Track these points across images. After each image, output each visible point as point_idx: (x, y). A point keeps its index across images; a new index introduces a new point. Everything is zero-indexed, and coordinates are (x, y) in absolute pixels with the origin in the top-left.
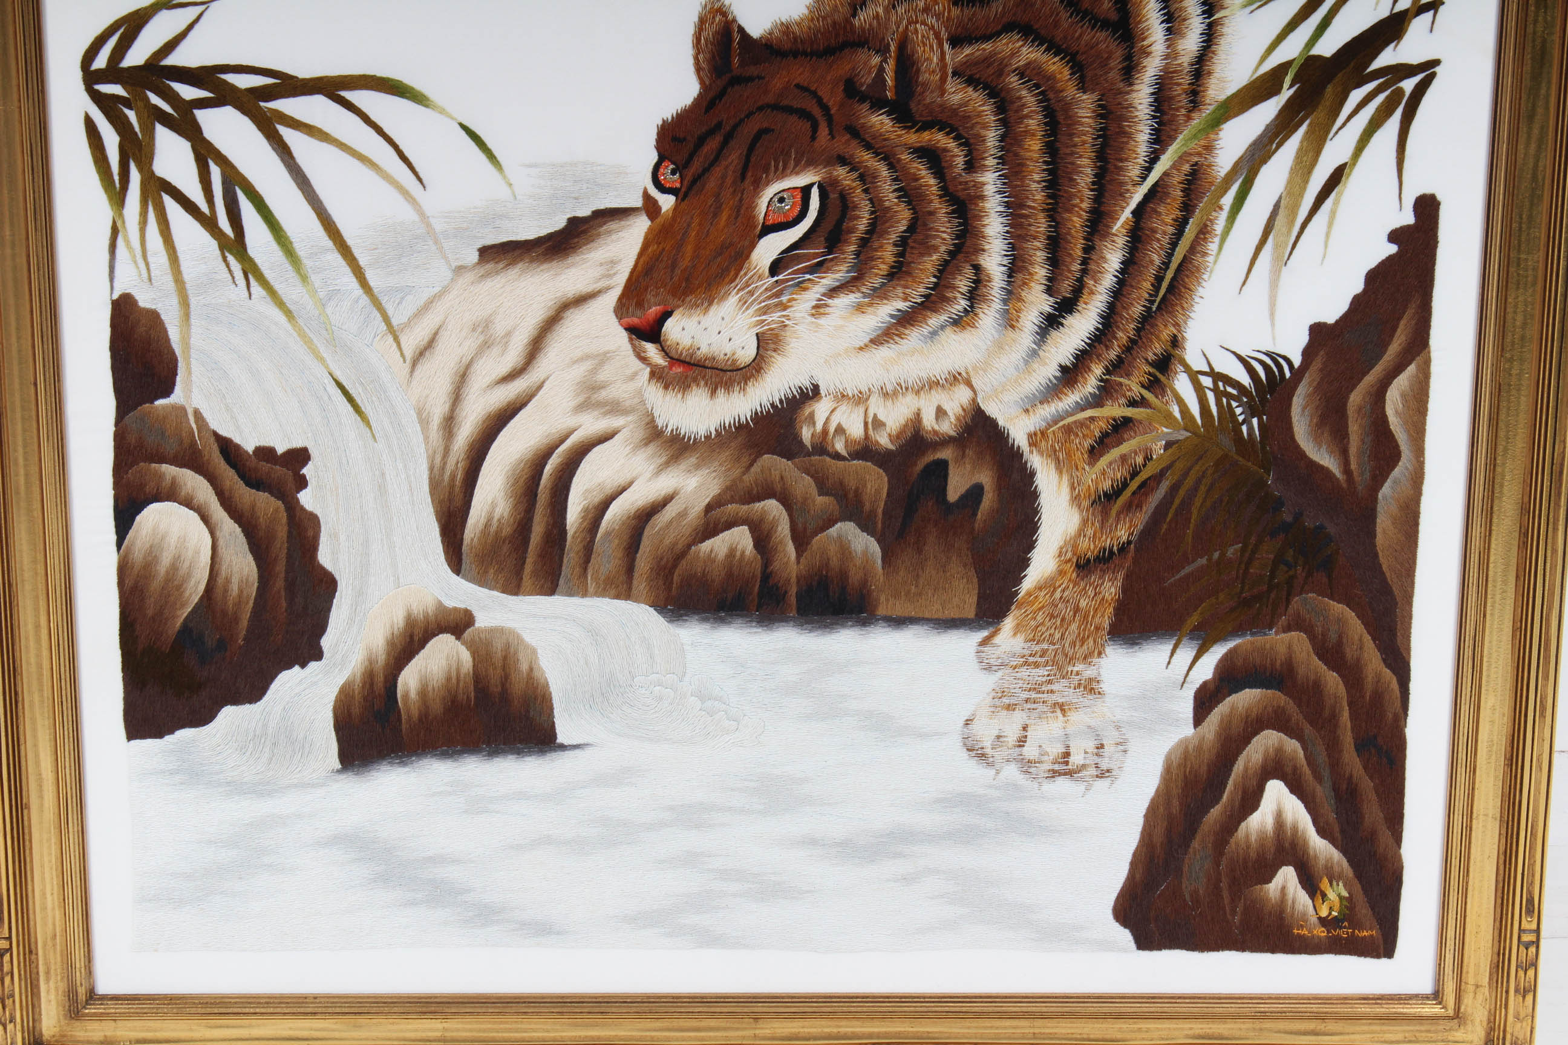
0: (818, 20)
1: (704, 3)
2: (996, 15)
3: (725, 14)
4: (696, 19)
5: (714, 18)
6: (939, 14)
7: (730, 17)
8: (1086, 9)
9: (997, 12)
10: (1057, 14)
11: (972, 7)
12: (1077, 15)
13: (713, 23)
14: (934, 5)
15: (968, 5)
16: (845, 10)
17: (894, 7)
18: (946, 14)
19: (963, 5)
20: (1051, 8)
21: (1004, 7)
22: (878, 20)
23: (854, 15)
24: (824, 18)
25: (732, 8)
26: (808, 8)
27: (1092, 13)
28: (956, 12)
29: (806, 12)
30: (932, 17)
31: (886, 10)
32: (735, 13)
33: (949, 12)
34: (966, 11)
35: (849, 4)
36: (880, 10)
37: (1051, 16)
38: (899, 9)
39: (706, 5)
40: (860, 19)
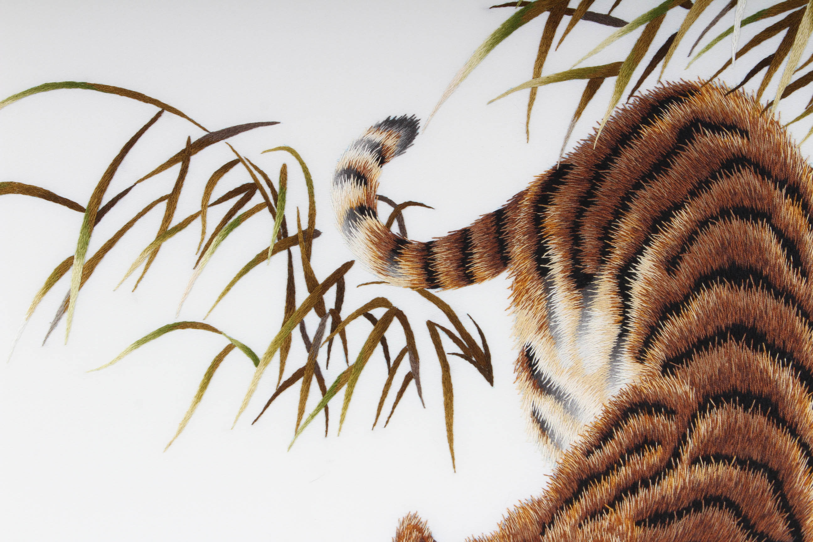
0: (509, 537)
1: (401, 520)
2: (676, 536)
3: (421, 530)
4: (394, 535)
5: (410, 533)
6: (623, 534)
7: (426, 534)
8: (762, 532)
9: (677, 532)
10: (735, 536)
11: (654, 527)
12: (753, 538)
13: (409, 539)
14: (618, 525)
15: (650, 526)
16: (534, 529)
17: (580, 526)
18: (629, 534)
19: (645, 525)
20: (729, 530)
21: (684, 529)
22: (565, 538)
23: (543, 533)
24: (515, 536)
25: (428, 525)
26: (499, 525)
27: (768, 537)
28: (638, 532)
29: (498, 529)
30: (616, 536)
31: (573, 529)
32: (431, 529)
33: (632, 532)
34: (648, 531)
35: (538, 522)
36: (568, 529)
37: (729, 537)
38: (585, 528)
39: (403, 522)
40: (548, 538)
